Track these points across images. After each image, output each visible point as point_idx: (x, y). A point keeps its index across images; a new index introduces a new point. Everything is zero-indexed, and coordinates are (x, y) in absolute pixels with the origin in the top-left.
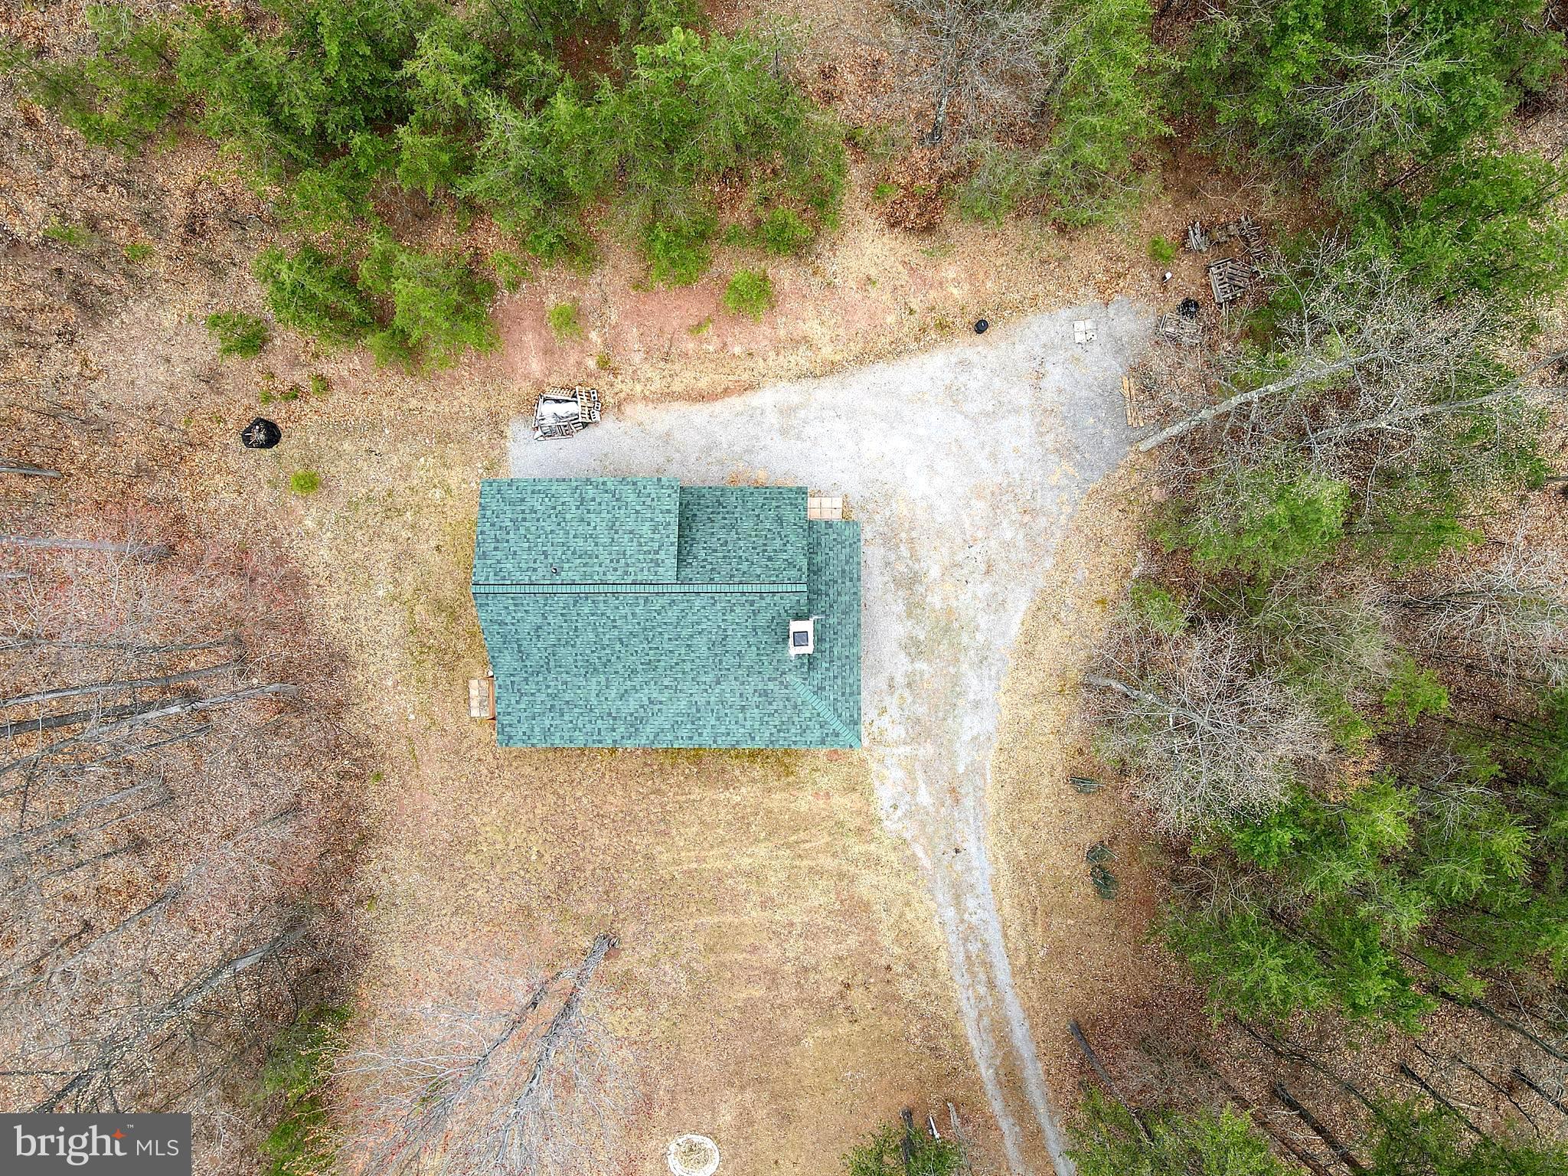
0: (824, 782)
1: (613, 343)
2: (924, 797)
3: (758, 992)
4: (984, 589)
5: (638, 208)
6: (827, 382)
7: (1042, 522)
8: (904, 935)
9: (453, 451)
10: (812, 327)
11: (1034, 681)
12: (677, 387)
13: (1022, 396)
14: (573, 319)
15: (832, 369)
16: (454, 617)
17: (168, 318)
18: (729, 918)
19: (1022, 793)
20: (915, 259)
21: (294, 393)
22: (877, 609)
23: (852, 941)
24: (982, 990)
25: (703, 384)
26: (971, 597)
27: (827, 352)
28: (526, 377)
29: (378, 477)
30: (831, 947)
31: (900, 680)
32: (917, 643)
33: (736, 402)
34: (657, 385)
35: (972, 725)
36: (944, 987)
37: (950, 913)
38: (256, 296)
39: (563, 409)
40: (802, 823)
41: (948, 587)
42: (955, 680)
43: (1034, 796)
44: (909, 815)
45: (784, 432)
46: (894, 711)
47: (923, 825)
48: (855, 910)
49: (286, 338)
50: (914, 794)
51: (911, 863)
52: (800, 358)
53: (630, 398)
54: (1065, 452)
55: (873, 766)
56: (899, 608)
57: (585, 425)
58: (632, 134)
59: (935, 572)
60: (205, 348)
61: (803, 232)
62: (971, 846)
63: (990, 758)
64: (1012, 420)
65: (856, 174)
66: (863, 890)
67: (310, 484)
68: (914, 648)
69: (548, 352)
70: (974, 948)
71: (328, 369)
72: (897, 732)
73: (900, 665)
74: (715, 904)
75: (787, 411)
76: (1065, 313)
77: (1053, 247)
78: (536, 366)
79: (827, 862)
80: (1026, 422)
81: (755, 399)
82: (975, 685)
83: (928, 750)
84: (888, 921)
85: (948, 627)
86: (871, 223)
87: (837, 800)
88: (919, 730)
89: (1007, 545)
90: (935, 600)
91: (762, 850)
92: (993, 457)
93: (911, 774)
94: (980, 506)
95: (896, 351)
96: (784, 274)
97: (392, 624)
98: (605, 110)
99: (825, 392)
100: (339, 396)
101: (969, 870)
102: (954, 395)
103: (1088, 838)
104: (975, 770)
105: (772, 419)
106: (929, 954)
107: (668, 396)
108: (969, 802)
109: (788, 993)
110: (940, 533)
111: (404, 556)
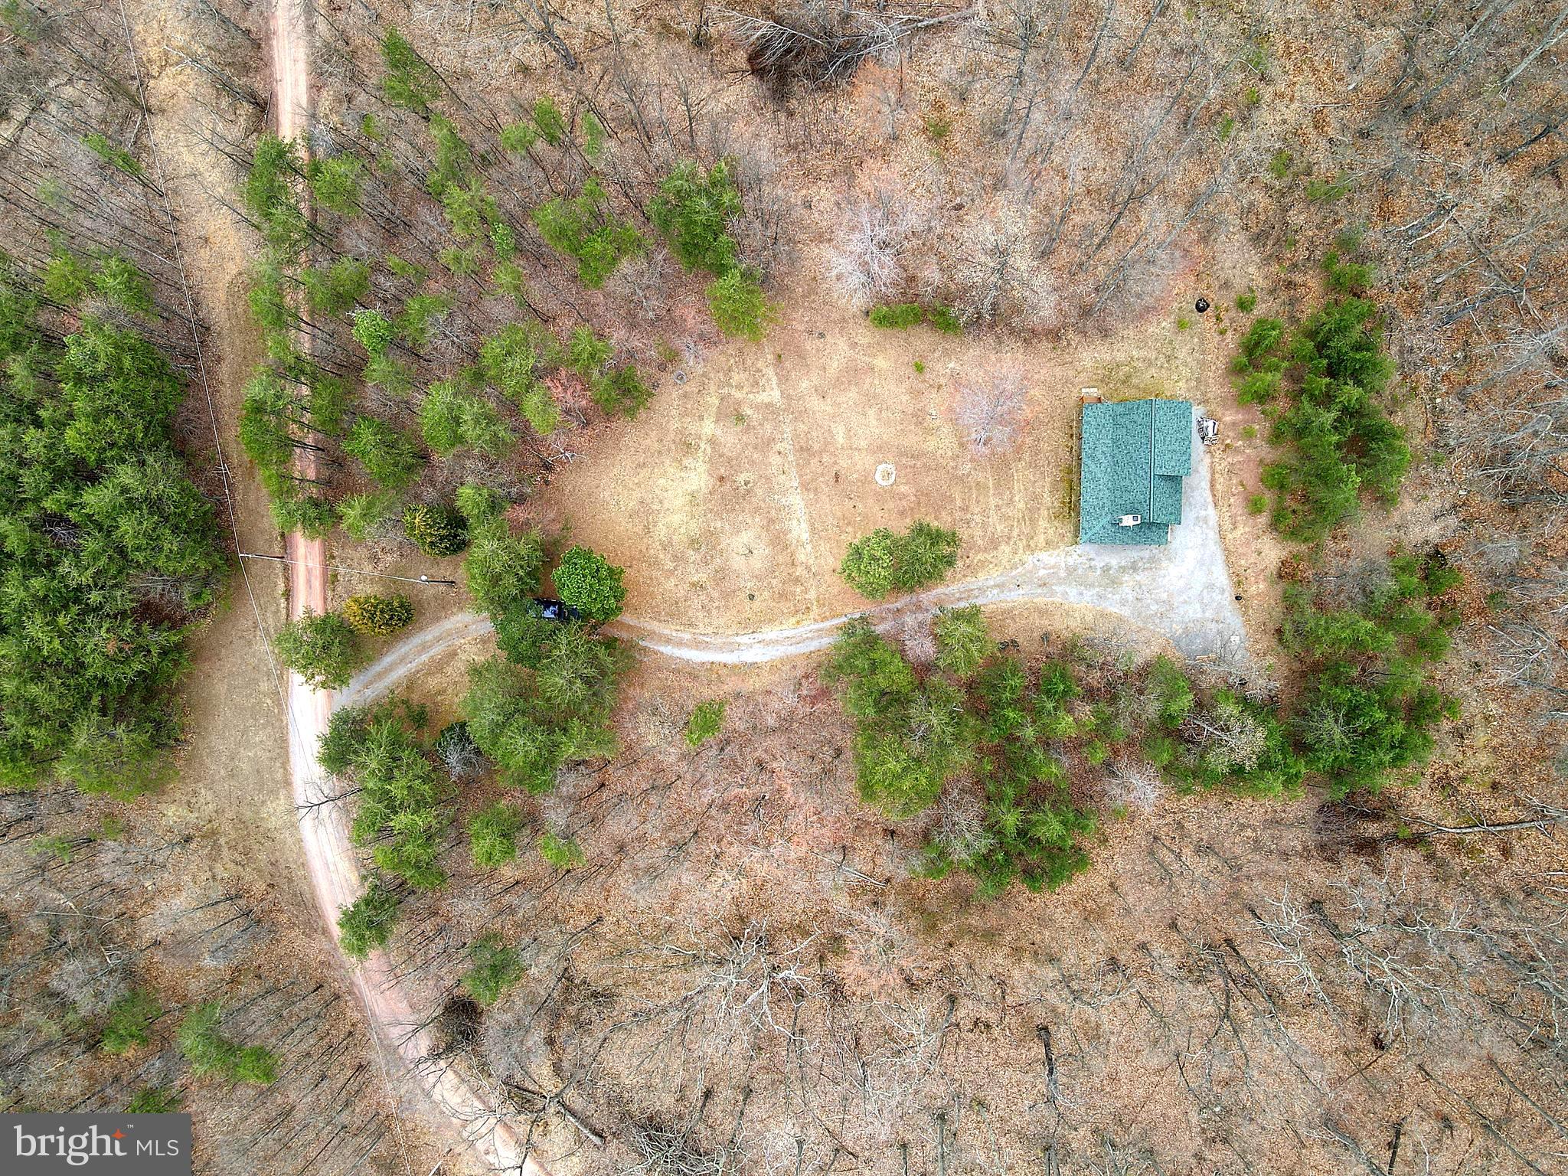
0: (1051, 531)
1: (1237, 450)
2: (1042, 572)
3: (959, 503)
4: (1130, 598)
5: (1295, 463)
6: (1217, 536)
7: (1157, 621)
8: (983, 564)
9: (1193, 384)
10: (1240, 530)
11: (1089, 618)
12: (1217, 476)
13: (1209, 614)
14: (1248, 435)
15: (1223, 538)
16: (1124, 382)
17: (1252, 270)
18: (992, 492)
19: (1042, 612)
20: (1268, 572)
21: (1218, 319)
22: (1123, 554)
23: (980, 542)
24: (957, 595)
25: (1218, 486)
26: (1127, 590)
27: (1230, 536)
28: (1223, 414)
29: (1182, 354)
30: (978, 533)
31: (1093, 563)
32: (1108, 570)
33: (1210, 499)
34: (1218, 468)
35: (1073, 592)
36: (959, 580)
37: (992, 583)
38: (1259, 310)
39: (1210, 430)
40: (1033, 521)
41: (1131, 583)
42: (1092, 586)
43: (1041, 617)
44: (1035, 566)
45: (1197, 518)
46: (1080, 560)
47: (1031, 572)
48: (994, 543)
49: (1246, 321)
50: (1045, 568)
51: (1014, 567)
52: (1228, 526)
53: (1213, 456)
54: (1186, 630)
55: (1057, 551)
56: (1123, 563)
57: (1203, 438)
58: (1324, 464)
59: (1138, 578)
60: (1239, 284)
61: (1282, 527)
62: (1021, 591)
63: (1058, 600)
64: (1199, 610)
65: (1304, 547)
66: (1003, 547)
67: (1181, 325)
68: (1106, 569)
69: (1234, 424)
70: (976, 593)
71: (1229, 334)
72: (1070, 561)
73: (1099, 563)
74: (998, 485)
75: (1206, 520)
76: (1243, 632)
77: (1272, 626)
78: (1228, 419)
79: (1015, 533)
80: (1199, 615)
81: (1211, 507)
82: (1089, 594)
83: (1063, 574)
84: (988, 557)
85: (1114, 582)
86: (1283, 554)
87: (1042, 537)
88: (1071, 571)
89: (1148, 606)
90: (1126, 578)
91: (1021, 505)
92: (1185, 602)
93: (1052, 567)
94: (1164, 596)
95: (1228, 563)
96: (1263, 519)
97: (1121, 356)
98: (1332, 454)
99: (1213, 535)
100: (1217, 338)
101: (1010, 591)
102: (1210, 587)
103: (1020, 641)
104: (1053, 593)
105: (1203, 513)
106: (974, 574)
107: (1213, 473)
108: (1039, 591)
109: (958, 515)
110: (1154, 580)
111: (1150, 363)
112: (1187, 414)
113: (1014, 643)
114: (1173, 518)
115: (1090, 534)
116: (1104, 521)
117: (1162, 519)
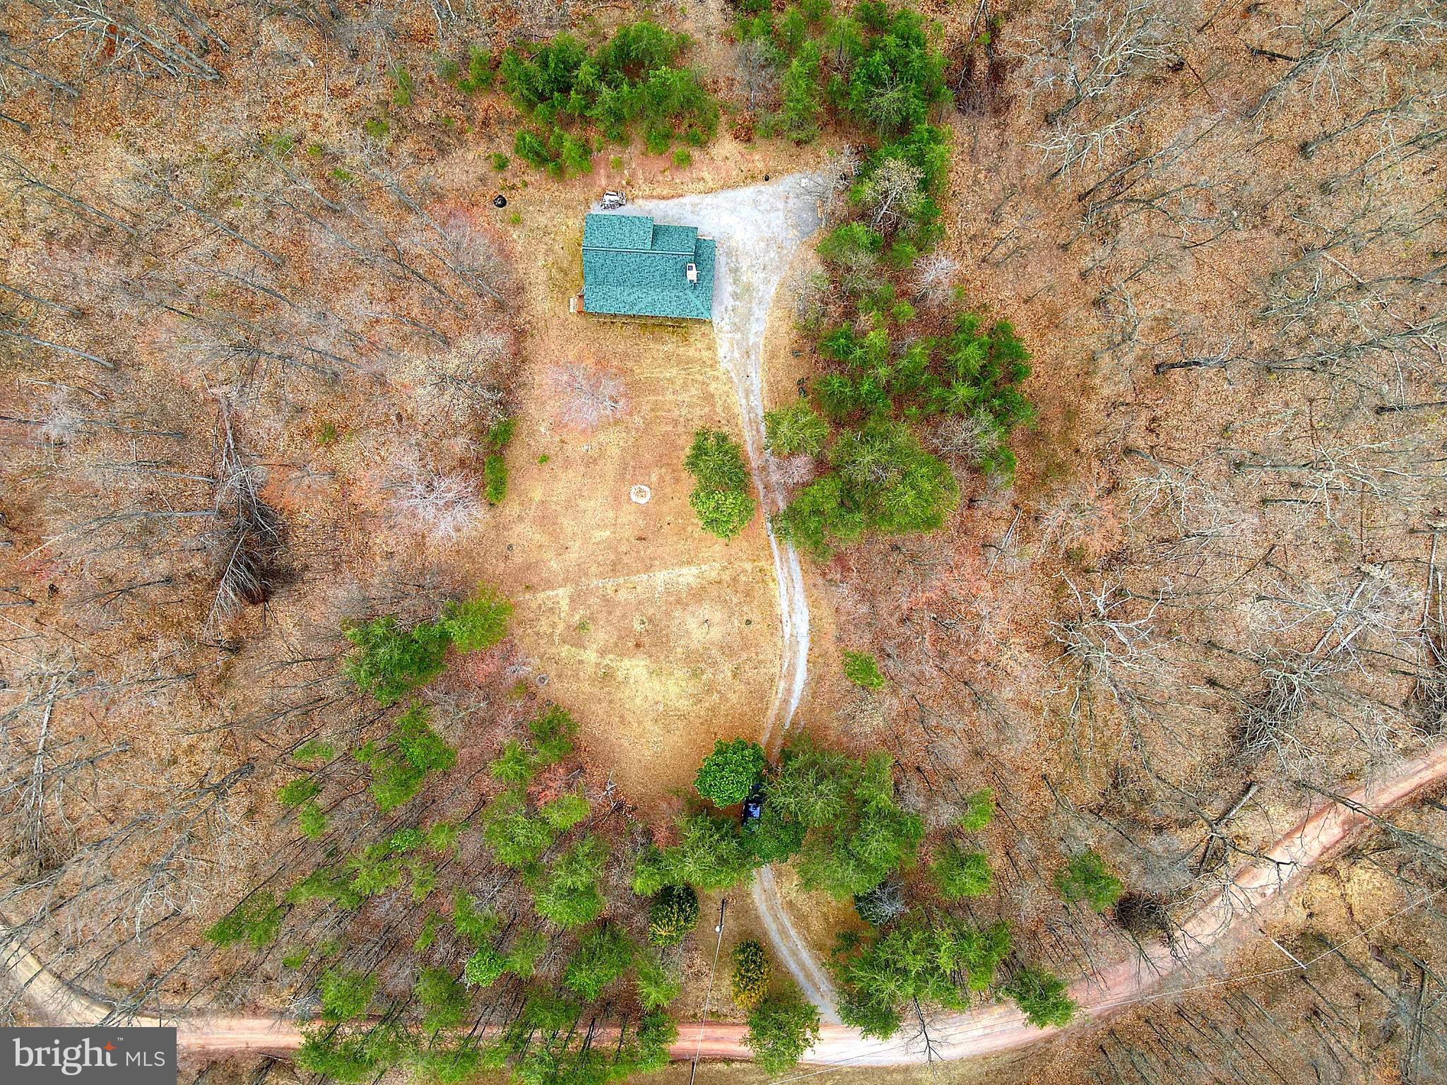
0: (699, 345)
1: (633, 175)
2: (737, 355)
3: (669, 428)
4: (762, 275)
5: (646, 124)
6: (710, 195)
7: (785, 251)
8: (727, 408)
9: (570, 212)
10: (706, 175)
11: (779, 313)
12: (655, 194)
13: (780, 205)
14: (620, 164)
15: (711, 191)
16: (566, 274)
17: (470, 156)
18: (660, 398)
19: (773, 356)
20: (744, 151)
21: (513, 187)
22: (723, 280)
23: (706, 410)
24: (754, 433)
25: (665, 193)
26: (756, 278)
27: (710, 184)
28: (600, 186)
29: (543, 220)
30: (698, 412)
31: (730, 308)
32: (737, 294)
33: (676, 201)
34: (647, 192)
35: (755, 327)
36: (740, 431)
37: (744, 401)
38: (507, 151)
39: (612, 198)
40: (690, 361)
41: (749, 274)
42: (750, 309)
43: (778, 357)
44: (730, 361)
45: (692, 212)
46: (726, 320)
47: (735, 365)
48: (709, 398)
49: (515, 163)
50: (733, 352)
51: (730, 380)
52: (701, 186)
53: (637, 197)
54: (794, 226)
55: (717, 340)
56: (731, 280)
57: (620, 205)
58: (647, 98)
59: (745, 268)
60: (482, 168)
61: (704, 138)
62: (753, 375)
63: (762, 341)
64: (776, 214)
65: (723, 119)
66: (711, 389)
67: (517, 222)
68: (735, 296)
69: (608, 177)
70: (752, 416)
71: (527, 178)
72: (727, 328)
73: (729, 302)
74: (654, 392)
75: (694, 205)
76: (798, 175)
77: (794, 150)
78: (604, 182)
79: (700, 378)
80: (781, 214)
81: (682, 200)
82: (758, 312)
83: (739, 336)
84: (720, 403)
85: (748, 288)
86: (728, 137)
87: (703, 353)
88: (736, 328)
89: (771, 260)
90: (744, 278)
91: (674, 371)
92: (769, 226)
93: (732, 345)
94: (762, 245)
95: (734, 186)
96: (696, 154)
97: (542, 276)
98: (639, 91)
99: (709, 199)
100: (530, 189)
101: (752, 384)
102: (756, 203)
103: (798, 377)
104: (756, 345)
105: (688, 207)
106: (735, 416)
107: (652, 197)
108: (753, 357)
109: (681, 429)
110: (747, 254)
111: (550, 250)
112: (597, 219)
113: (800, 382)
114: (691, 234)
115: (703, 310)
116: (691, 296)
117: (692, 244)
